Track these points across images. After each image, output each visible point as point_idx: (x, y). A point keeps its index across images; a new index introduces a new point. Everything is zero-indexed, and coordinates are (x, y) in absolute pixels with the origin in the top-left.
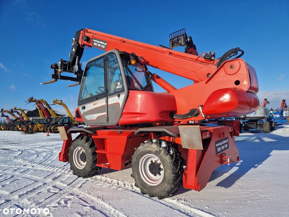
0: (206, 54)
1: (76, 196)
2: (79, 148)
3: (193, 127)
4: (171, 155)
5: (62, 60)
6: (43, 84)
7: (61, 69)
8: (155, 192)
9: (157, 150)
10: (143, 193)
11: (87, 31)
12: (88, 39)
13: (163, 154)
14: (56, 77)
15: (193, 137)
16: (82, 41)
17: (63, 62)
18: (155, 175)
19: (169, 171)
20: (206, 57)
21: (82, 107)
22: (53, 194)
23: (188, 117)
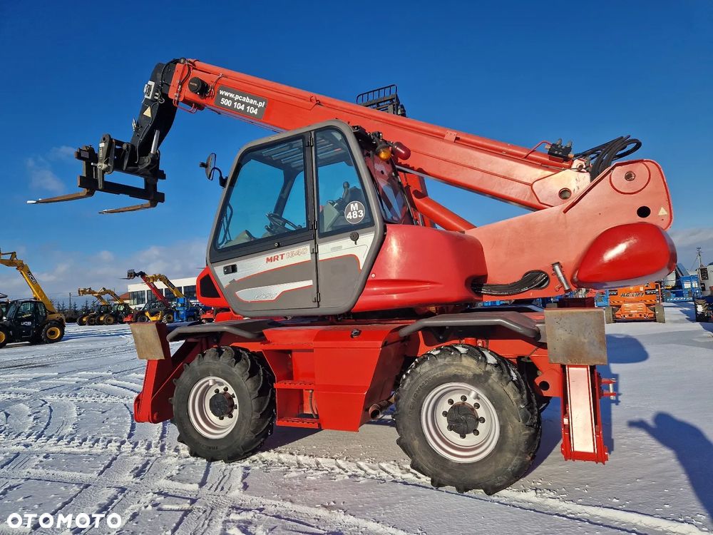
0: (553, 145)
1: (258, 512)
2: (210, 380)
3: (586, 313)
4: (514, 382)
5: (111, 139)
6: (38, 202)
7: (106, 163)
8: (477, 477)
9: (478, 371)
10: (437, 484)
11: (195, 65)
12: (203, 89)
13: (496, 380)
14: (90, 183)
15: (584, 336)
16: (180, 92)
17: (112, 144)
18: (463, 436)
19: (516, 421)
20: (556, 152)
21: (225, 268)
22: (180, 514)
23: (522, 290)
